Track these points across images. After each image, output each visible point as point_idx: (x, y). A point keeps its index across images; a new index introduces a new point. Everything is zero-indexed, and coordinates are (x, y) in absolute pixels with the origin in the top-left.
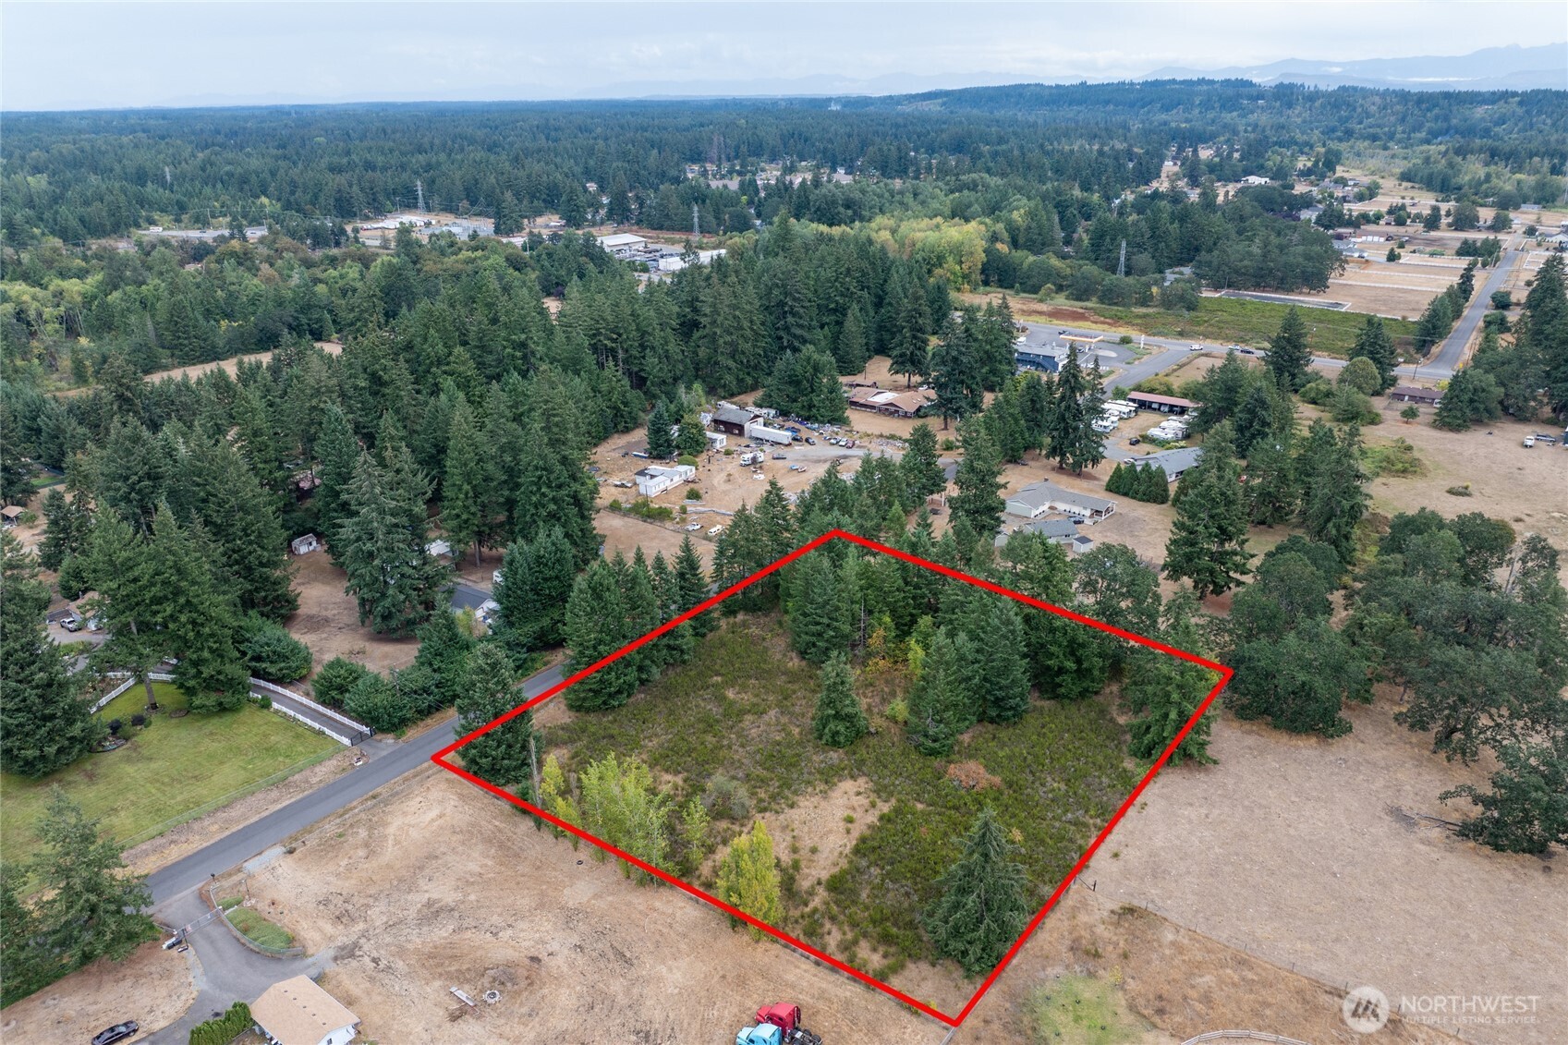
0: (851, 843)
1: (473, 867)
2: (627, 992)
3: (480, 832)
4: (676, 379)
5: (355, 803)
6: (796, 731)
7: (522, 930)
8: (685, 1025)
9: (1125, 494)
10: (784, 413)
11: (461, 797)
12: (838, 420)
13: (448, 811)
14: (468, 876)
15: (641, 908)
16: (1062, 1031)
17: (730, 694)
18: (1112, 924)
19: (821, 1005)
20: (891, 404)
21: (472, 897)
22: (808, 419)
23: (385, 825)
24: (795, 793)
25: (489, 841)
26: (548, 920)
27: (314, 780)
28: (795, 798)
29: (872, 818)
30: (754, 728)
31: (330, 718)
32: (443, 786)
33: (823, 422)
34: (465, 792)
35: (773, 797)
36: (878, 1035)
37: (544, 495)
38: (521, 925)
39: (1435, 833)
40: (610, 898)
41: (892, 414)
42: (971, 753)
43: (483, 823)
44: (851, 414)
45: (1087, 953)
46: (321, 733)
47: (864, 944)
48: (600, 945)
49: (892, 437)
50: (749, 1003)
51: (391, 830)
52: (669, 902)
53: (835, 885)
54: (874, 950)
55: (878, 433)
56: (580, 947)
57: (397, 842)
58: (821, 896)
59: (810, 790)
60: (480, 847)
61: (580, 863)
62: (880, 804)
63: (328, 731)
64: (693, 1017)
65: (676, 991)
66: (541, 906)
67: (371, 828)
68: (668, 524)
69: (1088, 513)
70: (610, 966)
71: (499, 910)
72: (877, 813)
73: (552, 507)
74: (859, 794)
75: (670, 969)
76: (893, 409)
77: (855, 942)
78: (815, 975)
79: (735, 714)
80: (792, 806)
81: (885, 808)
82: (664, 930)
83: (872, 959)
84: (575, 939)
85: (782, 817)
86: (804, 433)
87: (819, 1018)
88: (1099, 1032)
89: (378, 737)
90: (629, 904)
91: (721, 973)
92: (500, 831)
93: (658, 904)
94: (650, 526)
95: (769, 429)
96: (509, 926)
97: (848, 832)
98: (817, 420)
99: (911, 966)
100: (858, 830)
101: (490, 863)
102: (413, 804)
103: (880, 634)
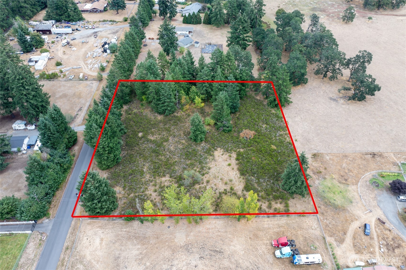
0: (237, 172)
1: (135, 252)
2: (231, 262)
3: (122, 237)
4: (8, 17)
5: (62, 256)
6: (184, 142)
7: (178, 264)
8: (258, 261)
10: (58, 21)
11: (100, 227)
12: (81, 19)
13: (102, 236)
14: (137, 257)
15: (204, 231)
16: (335, 198)
17: (151, 138)
18: (315, 161)
19: (282, 229)
21: (148, 264)
22: (69, 21)
23: (84, 257)
24: (206, 163)
25: (129, 238)
26: (182, 255)
27: (32, 256)
28: (208, 165)
29: (234, 161)
30: (171, 147)
31: (7, 225)
32: (89, 227)
33: (76, 21)
34: (100, 225)
35: (202, 169)
36: (303, 229)
38: (175, 262)
40: (192, 234)
41: (96, 12)
43: (120, 233)
44: (84, 15)
45: (318, 173)
46: (11, 235)
47: (273, 203)
48: (207, 253)
49: (104, 21)
50: (265, 242)
51: (88, 257)
52: (210, 223)
53: (247, 188)
54: (276, 203)
55: (98, 20)
56: (201, 257)
57: (98, 262)
59: (208, 160)
60: (129, 243)
61: (169, 227)
62: (231, 155)
63: (14, 232)
64: (256, 257)
65: (243, 252)
66: (174, 251)
67: (81, 262)
68: (60, 79)
69: (188, 33)
70: (217, 257)
71: (162, 262)
72: (234, 159)
73: (33, 93)
74: (223, 155)
75: (234, 246)
76: (95, 10)
77: (270, 204)
78: (271, 221)
79: (160, 145)
80: (209, 169)
81: (234, 156)
82: (219, 234)
83: (279, 206)
84: (197, 256)
85: (210, 174)
86: (75, 27)
87: (285, 233)
88: (341, 194)
89: (39, 221)
90: (199, 232)
91: (248, 237)
92: (129, 232)
93: (208, 226)
95: (58, 29)
96: (172, 266)
97: (233, 169)
98: (73, 21)
99: (289, 202)
100: (235, 167)
101: (139, 247)
102: (85, 241)
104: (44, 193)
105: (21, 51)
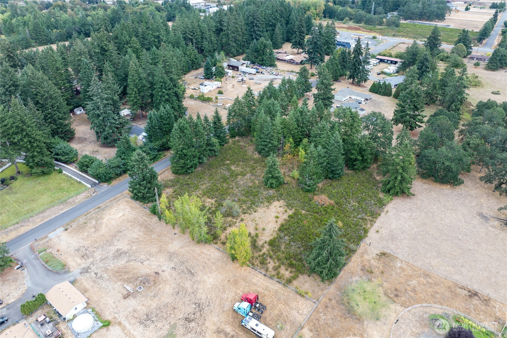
0: (278, 226)
1: (135, 236)
2: (192, 286)
3: (138, 221)
4: (214, 50)
5: (91, 210)
6: (257, 182)
7: (153, 261)
8: (214, 301)
9: (376, 93)
10: (253, 63)
11: (131, 207)
12: (273, 65)
13: (126, 213)
14: (133, 239)
15: (198, 252)
16: (359, 303)
17: (233, 168)
18: (377, 259)
19: (266, 293)
20: (292, 60)
21: (134, 248)
22: (262, 65)
23: (102, 219)
24: (257, 206)
25: (141, 225)
26: (163, 257)
27: (77, 201)
28: (257, 208)
29: (286, 216)
30: (242, 181)
31: (84, 177)
32: (125, 203)
33: (267, 66)
34: (133, 206)
35: (249, 208)
36: (288, 305)
37: (163, 92)
38: (153, 259)
39: (497, 223)
40: (186, 248)
41: (292, 63)
42: (322, 191)
43: (139, 218)
44: (277, 63)
45: (368, 271)
46: (80, 183)
47: (283, 267)
48: (182, 267)
49: (292, 71)
50: (239, 292)
51: (105, 221)
52: (209, 250)
53: (272, 243)
54: (287, 270)
55: (287, 70)
56: (174, 268)
57: (106, 226)
58: (266, 248)
59: (262, 205)
60: (138, 228)
61: (175, 234)
62: (288, 211)
63: (83, 182)
64: (217, 297)
65: (211, 286)
66: (160, 251)
67: (97, 220)
68: (211, 103)
69: (363, 100)
70: (186, 276)
71: (144, 253)
72: (288, 215)
73: (167, 97)
74: (280, 207)
75: (209, 277)
76: (292, 61)
77: (279, 267)
78: (264, 280)
79: (234, 175)
80: (255, 212)
81: (290, 212)
82: (207, 261)
83: (286, 274)
84: (173, 265)
85: (251, 216)
86: (260, 70)
87: (266, 298)
88: (373, 304)
89: (102, 184)
90: (193, 251)
91: (228, 279)
92: (145, 221)
93: (204, 251)
94: (204, 104)
95: (248, 68)
96: (148, 259)
97: (277, 222)
98: (265, 65)
99: (301, 276)
100: (281, 221)
101: (141, 234)
102: (113, 210)
103: (288, 146)
104: (116, 164)
105: (203, 76)
